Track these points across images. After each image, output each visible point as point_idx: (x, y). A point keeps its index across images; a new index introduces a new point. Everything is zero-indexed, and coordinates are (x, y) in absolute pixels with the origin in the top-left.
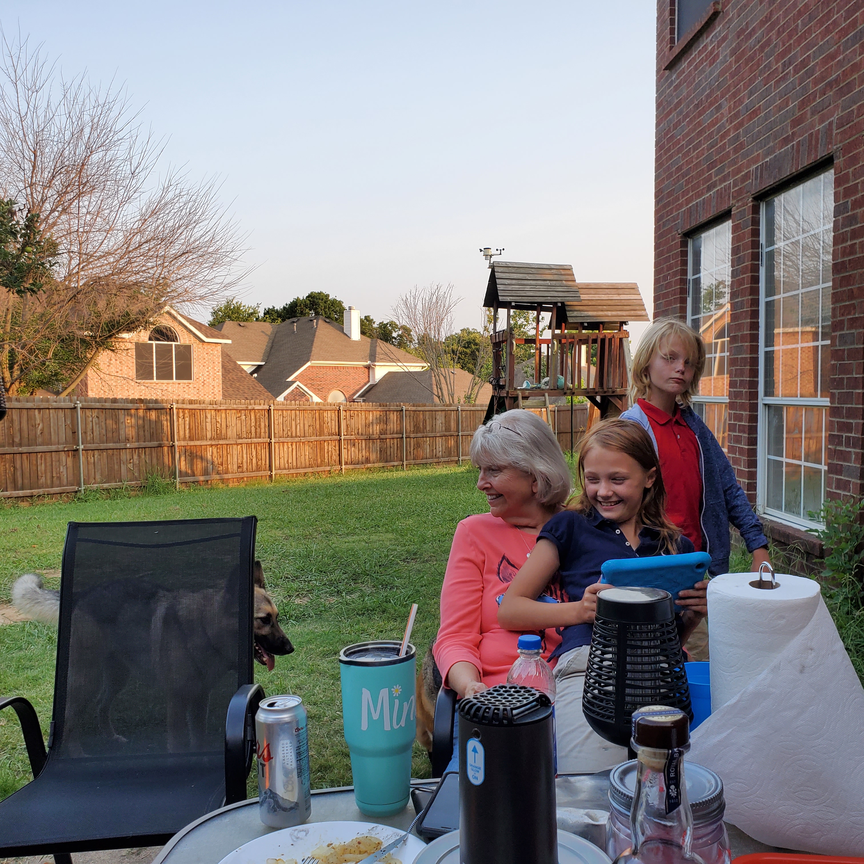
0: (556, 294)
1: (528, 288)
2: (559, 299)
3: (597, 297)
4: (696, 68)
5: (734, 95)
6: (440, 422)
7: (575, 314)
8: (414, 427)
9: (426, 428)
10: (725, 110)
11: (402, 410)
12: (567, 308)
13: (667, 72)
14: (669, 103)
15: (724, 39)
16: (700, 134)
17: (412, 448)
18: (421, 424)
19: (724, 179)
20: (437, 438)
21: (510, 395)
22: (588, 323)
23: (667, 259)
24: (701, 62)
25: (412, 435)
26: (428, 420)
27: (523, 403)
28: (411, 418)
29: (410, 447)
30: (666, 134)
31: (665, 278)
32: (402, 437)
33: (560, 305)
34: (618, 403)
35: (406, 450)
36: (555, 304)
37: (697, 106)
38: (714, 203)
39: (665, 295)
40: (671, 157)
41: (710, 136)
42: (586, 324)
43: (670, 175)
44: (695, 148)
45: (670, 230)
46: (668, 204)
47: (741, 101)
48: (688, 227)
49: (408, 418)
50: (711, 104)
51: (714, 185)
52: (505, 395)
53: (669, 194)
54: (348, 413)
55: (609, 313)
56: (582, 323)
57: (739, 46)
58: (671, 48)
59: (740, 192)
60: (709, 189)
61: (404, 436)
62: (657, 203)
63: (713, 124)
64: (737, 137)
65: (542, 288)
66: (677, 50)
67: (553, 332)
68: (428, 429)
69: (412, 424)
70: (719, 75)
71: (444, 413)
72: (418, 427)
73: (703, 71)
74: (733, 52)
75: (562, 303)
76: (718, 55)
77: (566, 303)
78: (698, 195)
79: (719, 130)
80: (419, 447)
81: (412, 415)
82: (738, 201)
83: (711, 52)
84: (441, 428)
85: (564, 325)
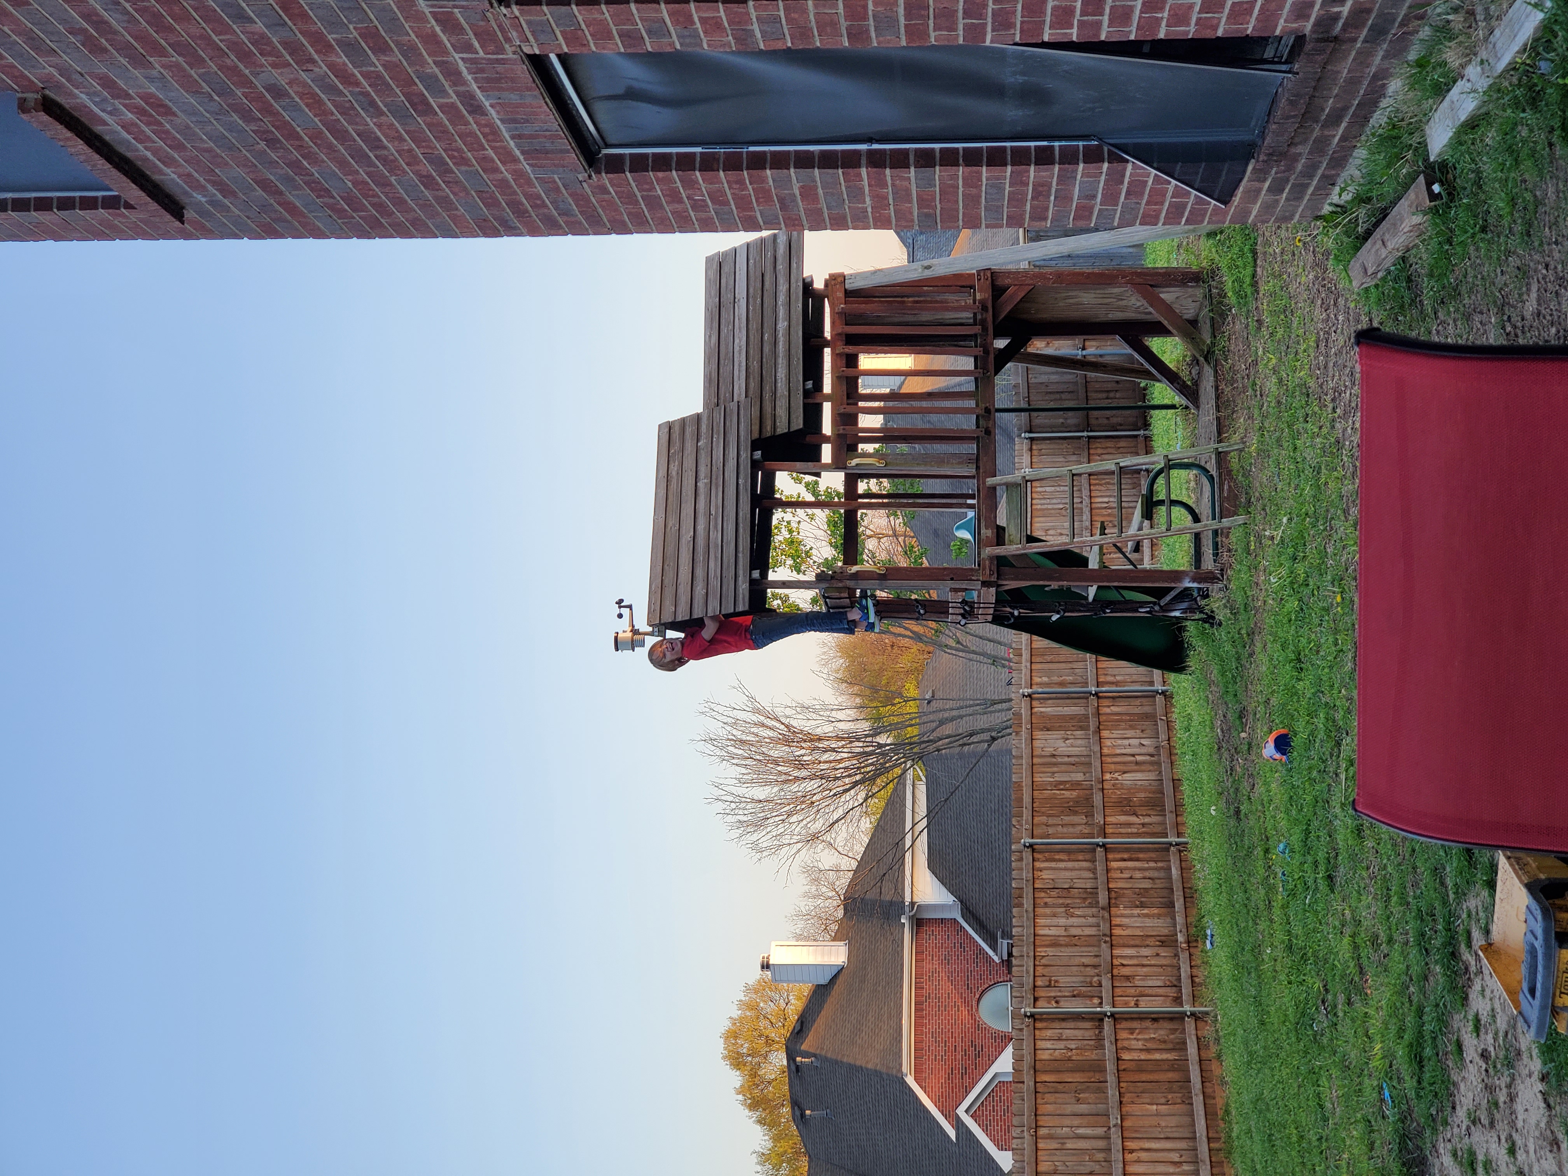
0: (732, 464)
1: (716, 536)
2: (745, 455)
3: (740, 359)
4: (179, 147)
5: (245, 56)
6: (1060, 743)
7: (782, 412)
8: (1075, 813)
9: (1078, 783)
10: (280, 78)
11: (1031, 846)
12: (768, 432)
13: (189, 214)
14: (265, 208)
15: (107, 83)
16: (341, 135)
17: (1133, 819)
18: (1067, 794)
19: (453, 75)
20: (1106, 751)
22: (805, 380)
23: (653, 203)
24: (163, 134)
25: (1099, 819)
26: (1059, 778)
27: (1012, 542)
28: (1051, 821)
29: (1129, 825)
30: (341, 212)
31: (699, 206)
32: (1104, 845)
33: (758, 454)
34: (1013, 296)
35: (1138, 835)
36: (755, 465)
37: (272, 142)
38: (514, 97)
39: (743, 204)
40: (399, 202)
41: (346, 110)
42: (809, 385)
43: (445, 202)
44: (376, 143)
45: (581, 199)
46: (515, 206)
47: (260, 41)
48: (573, 158)
49: (1051, 831)
50: (267, 110)
51: (468, 99)
53: (491, 203)
54: (1040, 993)
55: (782, 325)
56: (807, 394)
57: (125, 49)
58: (128, 206)
59: (485, 36)
60: (477, 109)
61: (1100, 840)
62: (511, 231)
63: (316, 104)
64: (349, 47)
65: (717, 500)
66: (133, 193)
67: (827, 468)
68: (1079, 777)
69: (1067, 819)
70: (196, 92)
71: (1038, 734)
72: (1077, 802)
73: (185, 130)
74: (138, 61)
75: (754, 448)
76: (147, 98)
77: (756, 435)
78: (493, 134)
79: (331, 89)
80: (1129, 800)
81: (1044, 819)
82: (508, 40)
83: (140, 112)
84: (1079, 742)
85: (810, 439)
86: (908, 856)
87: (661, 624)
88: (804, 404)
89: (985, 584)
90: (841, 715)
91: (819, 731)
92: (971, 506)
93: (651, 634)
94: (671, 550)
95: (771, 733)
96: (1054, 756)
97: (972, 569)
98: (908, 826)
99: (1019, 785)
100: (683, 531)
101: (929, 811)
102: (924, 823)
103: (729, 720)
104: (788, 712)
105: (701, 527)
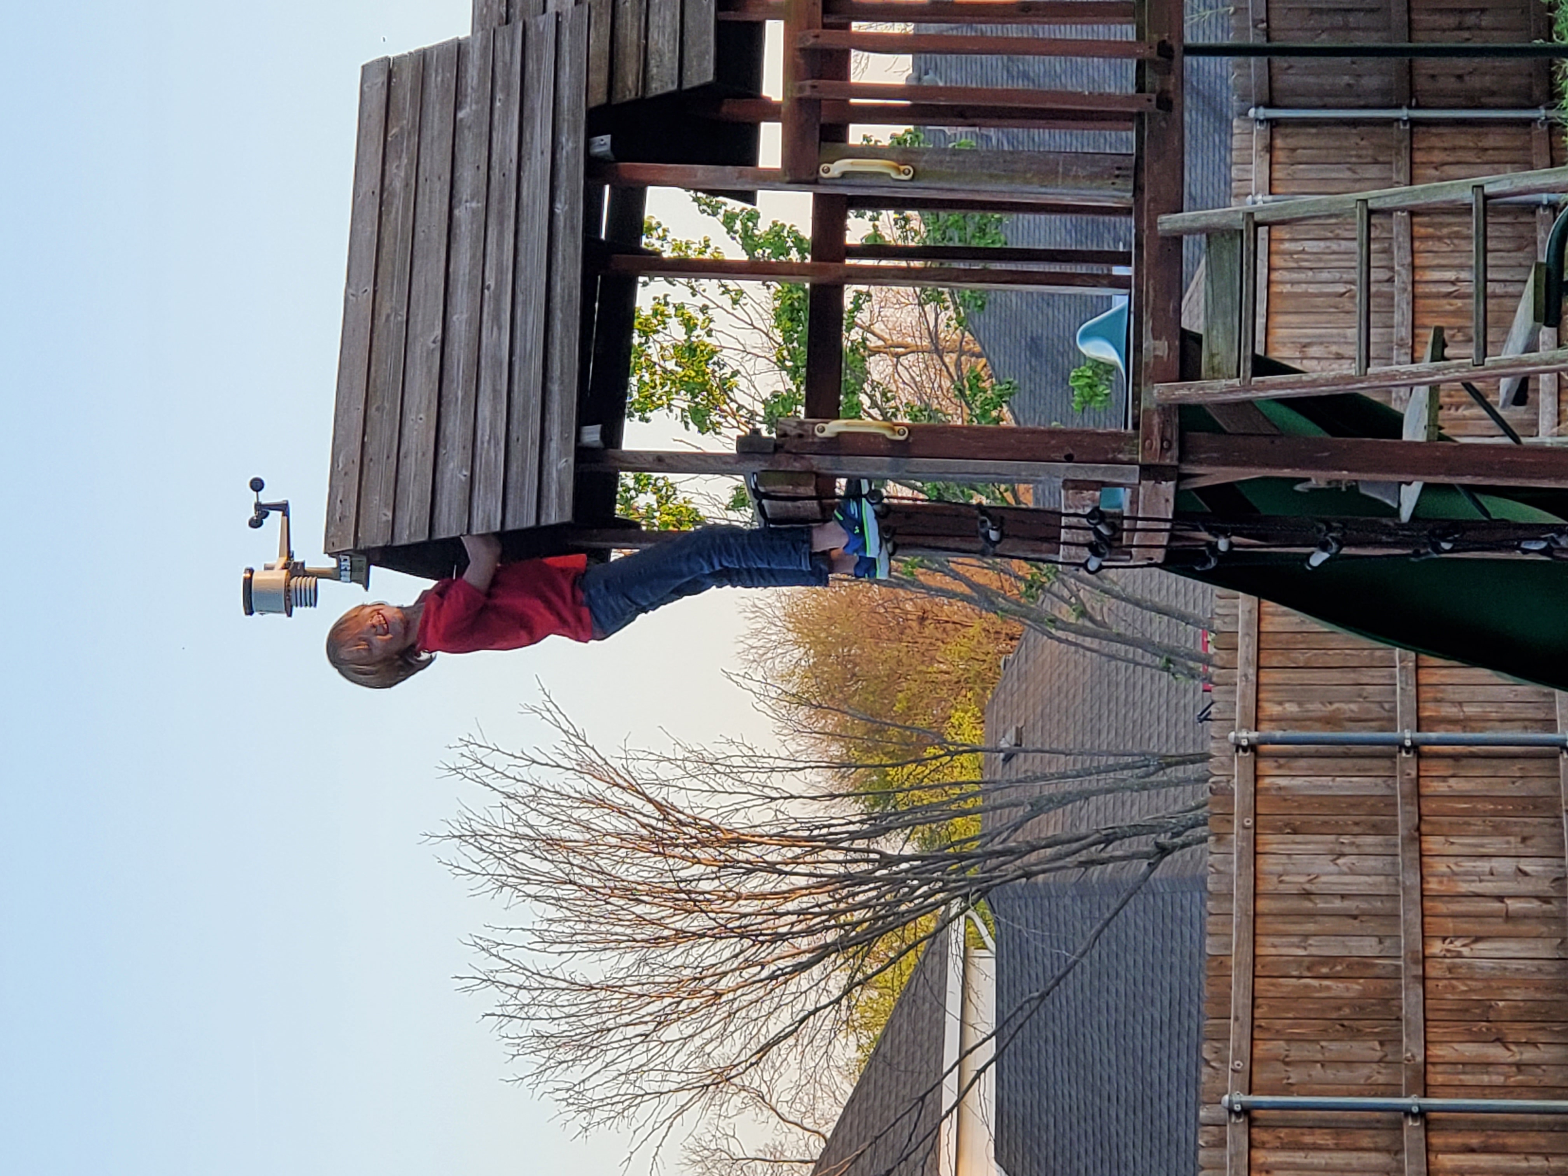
0: (538, 164)
2: (573, 142)
6: (1324, 864)
7: (663, 35)
8: (1356, 1034)
9: (1365, 963)
11: (1246, 1111)
12: (629, 89)
17: (1496, 1052)
18: (1337, 988)
20: (1433, 885)
21: (1170, 459)
25: (1412, 1049)
26: (1318, 948)
27: (1216, 373)
28: (1296, 1052)
29: (1486, 1065)
32: (1422, 1114)
33: (604, 144)
35: (1506, 1090)
36: (596, 169)
49: (1295, 1076)
52: (1168, 487)
61: (1413, 1101)
65: (500, 253)
67: (771, 180)
68: (1368, 947)
69: (1335, 1049)
71: (1270, 841)
72: (1360, 1007)
77: (599, 98)
80: (1487, 1006)
81: (1279, 1047)
84: (1371, 863)
85: (730, 109)
86: (948, 1129)
87: (356, 551)
88: (719, 24)
89: (1150, 472)
90: (792, 783)
91: (738, 821)
92: (1121, 283)
93: (334, 575)
94: (385, 372)
95: (621, 824)
96: (1307, 895)
97: (1116, 436)
98: (951, 1055)
99: (1221, 963)
100: (417, 327)
101: (1002, 1022)
102: (990, 1049)
103: (521, 789)
104: (666, 771)
105: (460, 318)
